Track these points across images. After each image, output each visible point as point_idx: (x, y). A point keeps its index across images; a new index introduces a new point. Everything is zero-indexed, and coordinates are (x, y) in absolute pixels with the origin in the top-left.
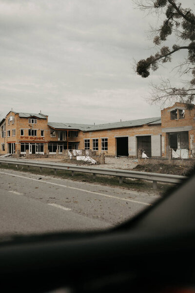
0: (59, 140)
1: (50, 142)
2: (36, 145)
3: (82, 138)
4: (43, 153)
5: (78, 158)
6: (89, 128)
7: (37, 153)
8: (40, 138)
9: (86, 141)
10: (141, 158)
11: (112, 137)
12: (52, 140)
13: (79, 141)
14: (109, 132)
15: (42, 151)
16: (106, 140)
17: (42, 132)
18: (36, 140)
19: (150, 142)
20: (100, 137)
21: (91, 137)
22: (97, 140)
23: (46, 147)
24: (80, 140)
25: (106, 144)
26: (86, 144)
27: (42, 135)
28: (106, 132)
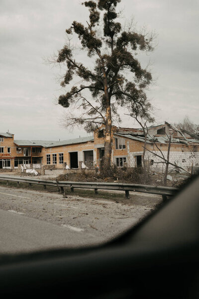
0: (25, 155)
1: (16, 158)
2: (3, 160)
3: (44, 154)
4: (10, 168)
5: (27, 171)
6: (52, 144)
7: (4, 168)
8: (7, 155)
9: (47, 156)
10: (65, 169)
11: (66, 152)
12: (18, 156)
13: (41, 156)
14: (64, 147)
15: (9, 166)
16: (62, 154)
17: (9, 149)
18: (3, 157)
19: (93, 155)
20: (57, 152)
21: (51, 152)
22: (56, 155)
23: (12, 162)
24: (44, 156)
25: (62, 157)
26: (47, 158)
27: (9, 152)
28: (62, 147)
